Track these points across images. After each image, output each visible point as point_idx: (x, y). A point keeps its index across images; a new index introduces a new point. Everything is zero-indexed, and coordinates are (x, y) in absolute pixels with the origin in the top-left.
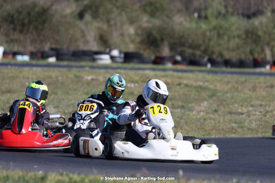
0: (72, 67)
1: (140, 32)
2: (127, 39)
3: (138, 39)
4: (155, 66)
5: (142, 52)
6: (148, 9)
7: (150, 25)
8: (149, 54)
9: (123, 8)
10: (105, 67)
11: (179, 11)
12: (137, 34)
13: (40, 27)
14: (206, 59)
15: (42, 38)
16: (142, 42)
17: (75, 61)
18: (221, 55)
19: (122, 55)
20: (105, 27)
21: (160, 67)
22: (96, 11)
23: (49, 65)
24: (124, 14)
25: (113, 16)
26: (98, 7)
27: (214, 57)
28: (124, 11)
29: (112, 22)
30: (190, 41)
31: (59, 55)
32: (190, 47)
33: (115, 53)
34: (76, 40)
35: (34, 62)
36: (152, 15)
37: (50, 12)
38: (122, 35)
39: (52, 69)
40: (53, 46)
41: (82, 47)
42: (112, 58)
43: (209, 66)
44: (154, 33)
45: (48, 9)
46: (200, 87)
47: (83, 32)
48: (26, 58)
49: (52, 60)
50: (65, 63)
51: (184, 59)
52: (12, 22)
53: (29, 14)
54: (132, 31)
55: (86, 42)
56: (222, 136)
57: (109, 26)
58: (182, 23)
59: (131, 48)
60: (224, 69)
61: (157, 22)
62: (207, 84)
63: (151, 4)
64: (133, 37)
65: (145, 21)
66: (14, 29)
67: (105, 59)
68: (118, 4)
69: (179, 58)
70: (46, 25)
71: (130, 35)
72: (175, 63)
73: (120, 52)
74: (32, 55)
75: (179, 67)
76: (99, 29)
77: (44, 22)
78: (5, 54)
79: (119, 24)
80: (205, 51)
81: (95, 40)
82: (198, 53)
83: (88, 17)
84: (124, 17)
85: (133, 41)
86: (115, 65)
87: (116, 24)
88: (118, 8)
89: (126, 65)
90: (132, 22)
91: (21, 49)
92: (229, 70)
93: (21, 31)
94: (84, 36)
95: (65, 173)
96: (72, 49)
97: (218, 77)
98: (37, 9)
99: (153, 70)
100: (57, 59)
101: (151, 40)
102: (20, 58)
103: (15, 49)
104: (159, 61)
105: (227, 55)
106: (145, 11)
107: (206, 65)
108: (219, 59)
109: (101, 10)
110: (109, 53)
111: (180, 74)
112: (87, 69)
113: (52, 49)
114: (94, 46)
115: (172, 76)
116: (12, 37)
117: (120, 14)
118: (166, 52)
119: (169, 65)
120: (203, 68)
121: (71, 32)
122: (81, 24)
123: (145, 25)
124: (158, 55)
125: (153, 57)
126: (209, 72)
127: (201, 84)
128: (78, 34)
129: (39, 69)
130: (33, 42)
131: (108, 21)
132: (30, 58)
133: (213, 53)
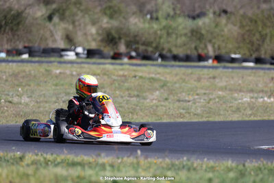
0: (42, 62)
1: (100, 32)
2: (90, 38)
3: (99, 38)
4: (113, 61)
5: (102, 48)
6: (108, 12)
7: (109, 26)
8: (108, 51)
9: (86, 11)
10: (71, 62)
11: (134, 13)
12: (98, 33)
13: (15, 28)
14: (157, 55)
15: (16, 37)
16: (102, 41)
17: (45, 57)
18: (170, 51)
19: (86, 52)
20: (71, 27)
21: (118, 61)
22: (63, 14)
23: (23, 61)
24: (86, 16)
25: (77, 18)
26: (64, 11)
27: (164, 52)
28: (87, 13)
29: (77, 23)
30: (144, 39)
31: (31, 53)
32: (144, 44)
33: (80, 50)
35: (10, 58)
36: (111, 17)
37: (24, 15)
38: (85, 34)
39: (25, 64)
40: (26, 45)
41: (51, 45)
42: (77, 54)
43: (160, 60)
44: (113, 32)
45: (22, 12)
46: (153, 78)
47: (51, 32)
48: (3, 55)
49: (25, 56)
50: (37, 59)
51: (138, 55)
53: (5, 17)
54: (93, 30)
55: (55, 41)
56: (172, 121)
57: (74, 26)
58: (136, 23)
59: (93, 46)
60: (173, 63)
61: (115, 23)
62: (158, 76)
63: (110, 7)
64: (95, 37)
65: (105, 22)
67: (71, 56)
68: (82, 8)
69: (133, 54)
70: (20, 26)
71: (92, 35)
72: (131, 58)
73: (84, 49)
74: (9, 52)
75: (134, 61)
76: (65, 29)
77: (18, 24)
79: (82, 25)
80: (156, 48)
81: (62, 39)
82: (150, 49)
83: (56, 19)
84: (87, 19)
85: (94, 40)
86: (79, 60)
87: (80, 25)
88: (82, 11)
89: (89, 60)
90: (94, 23)
92: (177, 63)
94: (52, 35)
95: (40, 154)
96: (43, 46)
97: (168, 70)
98: (12, 12)
99: (112, 64)
100: (30, 56)
101: (110, 39)
104: (116, 56)
105: (175, 51)
106: (105, 14)
107: (157, 60)
108: (169, 55)
110: (74, 50)
111: (134, 68)
112: (56, 64)
113: (25, 47)
114: (61, 44)
115: (128, 69)
117: (83, 16)
118: (122, 48)
119: (126, 60)
120: (155, 63)
121: (42, 32)
122: (50, 26)
123: (105, 26)
124: (116, 51)
125: (112, 53)
126: (160, 66)
127: (153, 76)
128: (48, 34)
129: (15, 64)
130: (9, 41)
131: (73, 23)
132: (7, 55)
133: (163, 49)
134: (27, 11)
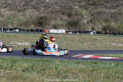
3: (102, 28)
5: (102, 32)
7: (105, 25)
11: (113, 21)
13: (76, 25)
15: (76, 28)
18: (122, 32)
20: (94, 25)
21: (106, 35)
24: (99, 22)
25: (96, 23)
29: (96, 24)
31: (80, 32)
32: (114, 30)
34: (86, 28)
38: (98, 27)
39: (79, 35)
40: (79, 30)
41: (87, 30)
42: (94, 33)
44: (106, 27)
45: (79, 21)
47: (88, 26)
48: (71, 33)
50: (82, 34)
52: (69, 24)
54: (100, 26)
58: (113, 24)
61: (107, 24)
66: (70, 26)
67: (92, 33)
68: (98, 20)
69: (111, 33)
71: (100, 28)
72: (110, 34)
73: (96, 31)
74: (73, 32)
76: (92, 26)
78: (66, 32)
80: (118, 32)
81: (91, 29)
82: (116, 32)
83: (90, 23)
84: (99, 24)
85: (100, 29)
88: (97, 21)
89: (97, 35)
90: (101, 24)
91: (71, 31)
93: (72, 26)
94: (88, 28)
101: (105, 29)
102: (69, 33)
103: (69, 31)
104: (106, 33)
106: (105, 21)
109: (93, 21)
114: (90, 30)
116: (69, 28)
118: (108, 31)
119: (108, 35)
121: (84, 26)
123: (103, 25)
124: (106, 32)
125: (104, 33)
131: (95, 24)
132: (72, 33)
133: (120, 32)
134: (80, 20)
